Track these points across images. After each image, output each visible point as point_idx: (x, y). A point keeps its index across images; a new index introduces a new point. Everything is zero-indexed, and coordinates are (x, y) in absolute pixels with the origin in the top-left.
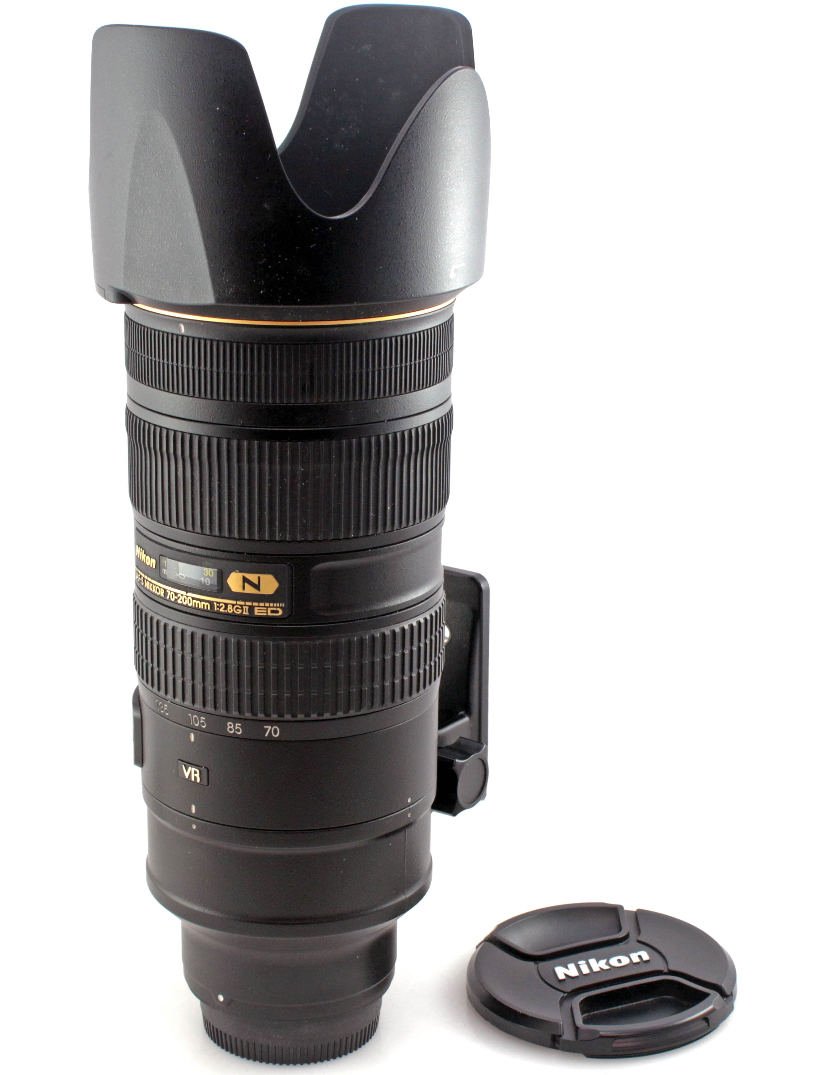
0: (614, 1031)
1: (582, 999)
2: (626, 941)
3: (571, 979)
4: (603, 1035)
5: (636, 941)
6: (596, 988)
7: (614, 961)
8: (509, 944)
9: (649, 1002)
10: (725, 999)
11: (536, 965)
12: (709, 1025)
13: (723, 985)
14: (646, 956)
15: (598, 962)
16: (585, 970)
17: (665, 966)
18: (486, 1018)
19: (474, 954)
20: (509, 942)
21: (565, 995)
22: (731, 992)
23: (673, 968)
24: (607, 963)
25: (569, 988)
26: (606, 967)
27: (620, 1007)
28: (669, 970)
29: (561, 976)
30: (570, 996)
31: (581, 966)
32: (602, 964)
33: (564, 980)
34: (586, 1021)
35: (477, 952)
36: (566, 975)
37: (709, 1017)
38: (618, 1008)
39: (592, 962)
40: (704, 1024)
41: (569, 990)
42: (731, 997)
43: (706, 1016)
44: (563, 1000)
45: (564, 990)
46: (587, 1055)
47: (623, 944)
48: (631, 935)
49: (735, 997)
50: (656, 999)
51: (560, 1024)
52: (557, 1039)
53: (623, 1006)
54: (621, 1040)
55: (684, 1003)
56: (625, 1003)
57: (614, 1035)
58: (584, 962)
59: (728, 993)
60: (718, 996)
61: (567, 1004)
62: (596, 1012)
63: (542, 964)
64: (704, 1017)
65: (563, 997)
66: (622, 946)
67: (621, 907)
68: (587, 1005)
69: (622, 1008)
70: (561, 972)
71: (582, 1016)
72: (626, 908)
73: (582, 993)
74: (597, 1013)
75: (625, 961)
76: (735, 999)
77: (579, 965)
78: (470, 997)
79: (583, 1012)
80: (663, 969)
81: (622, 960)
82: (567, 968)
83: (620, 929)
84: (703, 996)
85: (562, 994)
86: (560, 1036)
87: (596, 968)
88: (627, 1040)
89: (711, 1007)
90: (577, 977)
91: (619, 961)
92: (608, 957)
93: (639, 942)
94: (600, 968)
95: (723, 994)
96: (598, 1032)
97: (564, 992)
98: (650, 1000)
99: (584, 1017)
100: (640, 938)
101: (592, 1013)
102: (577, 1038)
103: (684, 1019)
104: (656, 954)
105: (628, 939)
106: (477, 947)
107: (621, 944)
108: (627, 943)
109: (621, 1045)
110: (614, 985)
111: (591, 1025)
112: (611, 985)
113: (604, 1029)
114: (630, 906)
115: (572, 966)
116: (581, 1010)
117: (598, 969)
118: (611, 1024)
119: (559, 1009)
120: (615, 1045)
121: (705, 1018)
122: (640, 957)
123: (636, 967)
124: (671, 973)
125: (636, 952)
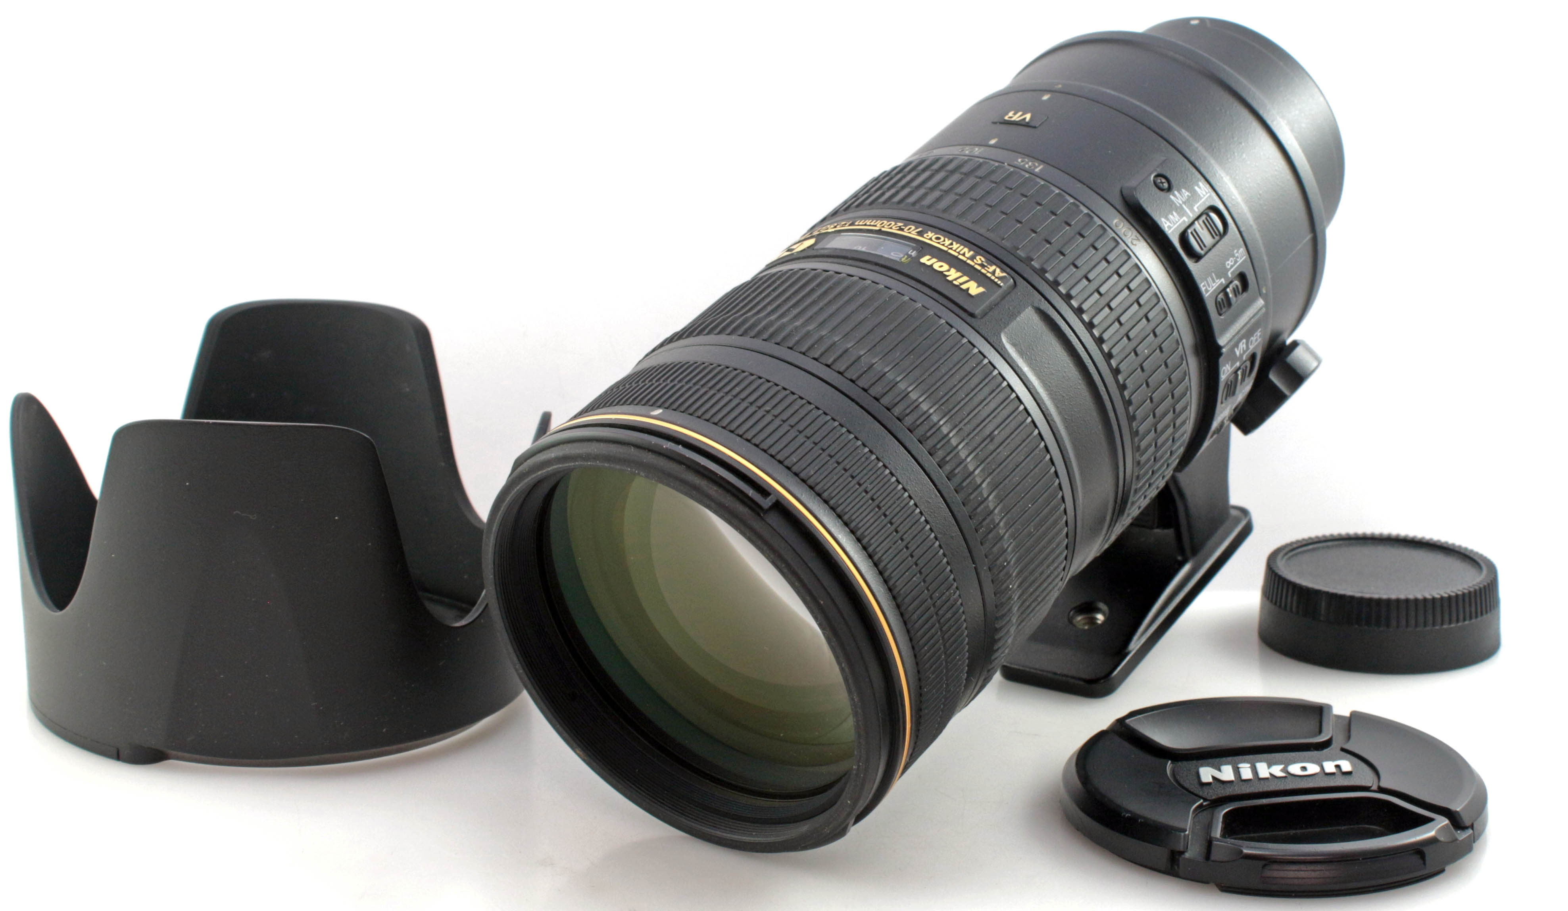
1: (1232, 809)
2: (1323, 748)
3: (1221, 784)
4: (1248, 855)
5: (1339, 749)
6: (1255, 798)
7: (1295, 769)
10: (1461, 830)
11: (1174, 765)
12: (1424, 863)
13: (1456, 810)
14: (1346, 766)
15: (1269, 767)
16: (1247, 775)
17: (1374, 781)
20: (1142, 734)
21: (1206, 803)
22: (1470, 821)
23: (1384, 784)
24: (1284, 770)
25: (1212, 794)
26: (1281, 774)
28: (1379, 787)
29: (1206, 779)
30: (1212, 805)
31: (1242, 770)
32: (1276, 770)
33: (1209, 784)
36: (1214, 778)
37: (1425, 849)
39: (1261, 766)
40: (1419, 860)
41: (1214, 798)
42: (1469, 826)
43: (1421, 848)
44: (1200, 809)
45: (1205, 796)
46: (1221, 887)
48: (1334, 742)
51: (1186, 838)
52: (1176, 856)
53: (1299, 831)
54: (1276, 867)
56: (1302, 828)
57: (1264, 856)
58: (1248, 766)
59: (1467, 824)
60: (1446, 822)
61: (1205, 814)
63: (1182, 764)
64: (1416, 848)
65: (1201, 806)
66: (1315, 752)
67: (1329, 707)
68: (1237, 818)
70: (1207, 774)
71: (1223, 828)
72: (1335, 710)
73: (1232, 802)
75: (1313, 769)
77: (1238, 768)
79: (1227, 824)
80: (1370, 785)
81: (1308, 768)
82: (1219, 770)
83: (1320, 732)
84: (1419, 821)
85: (1201, 802)
86: (1183, 853)
87: (1264, 774)
88: (1285, 867)
89: (1430, 834)
90: (1231, 782)
91: (1303, 769)
92: (1287, 764)
93: (1343, 750)
94: (1271, 774)
95: (1458, 822)
96: (1240, 849)
97: (1205, 800)
99: (1225, 830)
100: (1347, 746)
102: (1206, 858)
103: (1382, 845)
104: (1362, 764)
105: (1328, 746)
107: (1315, 750)
108: (1323, 750)
109: (1275, 874)
110: (1287, 796)
111: (1233, 841)
112: (1281, 796)
113: (1250, 845)
114: (1342, 708)
115: (1227, 769)
116: (1224, 822)
117: (1267, 775)
119: (1192, 817)
120: (1269, 873)
121: (1419, 852)
122: (1338, 767)
123: (1326, 778)
124: (1381, 790)
125: (1333, 760)
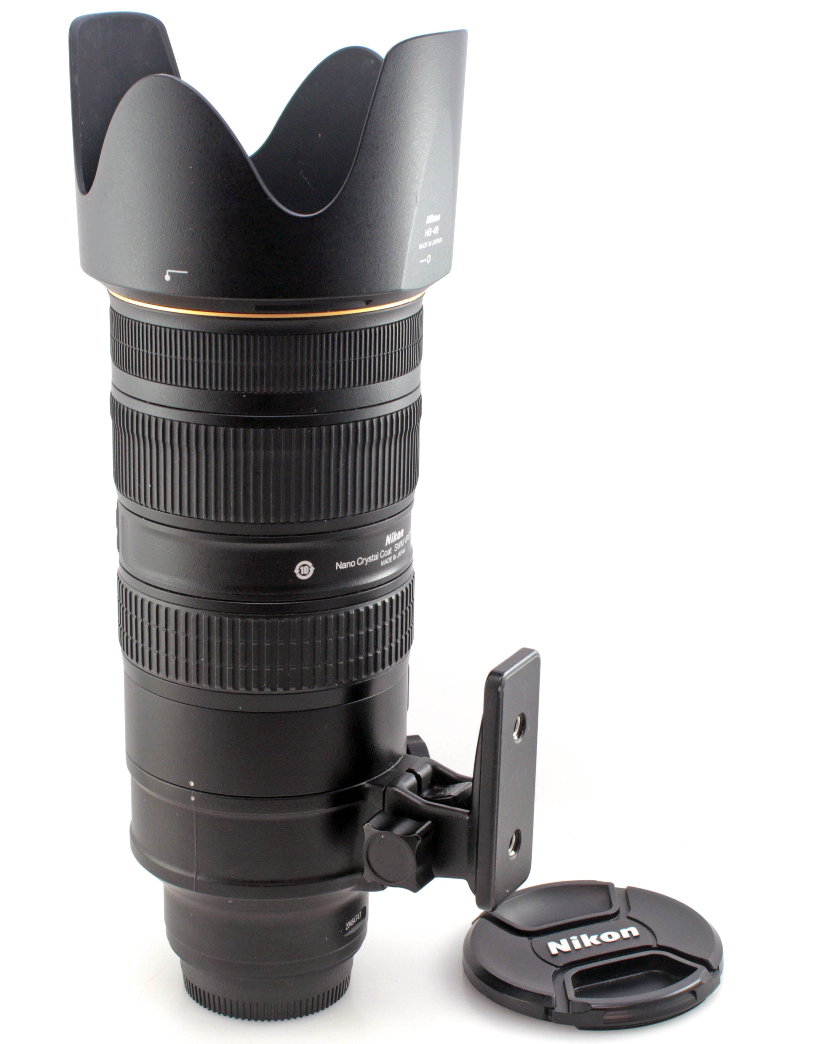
0: (604, 1004)
1: (574, 973)
2: (616, 918)
3: (564, 955)
4: (595, 1008)
5: (626, 917)
6: (587, 963)
7: (605, 937)
8: (503, 920)
9: (638, 976)
10: (712, 973)
11: (530, 941)
12: (696, 998)
13: (710, 960)
14: (635, 932)
15: (589, 937)
16: (577, 945)
17: (654, 942)
18: (482, 991)
19: (470, 929)
20: (505, 919)
21: (558, 969)
22: (717, 966)
23: (661, 943)
24: (599, 939)
25: (562, 962)
26: (597, 943)
27: (610, 981)
28: (658, 945)
29: (554, 951)
30: (562, 970)
31: (573, 941)
32: (594, 939)
33: (556, 955)
34: (577, 994)
35: (473, 928)
36: (558, 950)
37: (696, 990)
38: (609, 982)
39: (584, 937)
40: (692, 997)
41: (562, 965)
42: (718, 971)
43: (694, 990)
44: (555, 974)
45: (556, 964)
46: (579, 1027)
47: (613, 920)
48: (622, 912)
49: (722, 971)
50: (645, 974)
51: (553, 998)
52: (550, 1011)
53: (614, 980)
54: (612, 1013)
55: (674, 977)
56: (615, 977)
57: (604, 1008)
58: (576, 937)
59: (715, 968)
60: (705, 970)
61: (560, 978)
62: (587, 986)
63: (535, 940)
64: (691, 990)
65: (555, 971)
66: (612, 922)
67: (612, 885)
68: (579, 979)
69: (613, 982)
70: (553, 947)
71: (574, 989)
72: (617, 886)
73: (573, 967)
74: (589, 987)
75: (616, 936)
76: (721, 973)
77: (571, 940)
78: (465, 971)
79: (575, 986)
80: (652, 945)
81: (612, 936)
82: (560, 943)
83: (611, 906)
84: (689, 971)
85: (555, 969)
86: (553, 1009)
87: (587, 943)
88: (617, 1012)
89: (698, 981)
90: (569, 952)
91: (610, 936)
92: (599, 933)
93: (629, 918)
94: (592, 943)
95: (710, 968)
96: (590, 1005)
97: (557, 967)
98: (640, 974)
99: (576, 991)
100: (630, 915)
101: (583, 987)
102: (569, 1011)
103: (672, 992)
104: (645, 929)
105: (620, 914)
106: (473, 923)
107: (611, 920)
108: (617, 919)
109: (611, 1017)
110: (604, 960)
111: (583, 998)
112: (601, 960)
113: (596, 1002)
114: (620, 883)
115: (564, 941)
116: (573, 982)
117: (590, 945)
118: (602, 997)
119: (552, 983)
120: (606, 1017)
121: (693, 992)
122: (630, 932)
123: (625, 942)
124: (660, 948)
125: (626, 927)
